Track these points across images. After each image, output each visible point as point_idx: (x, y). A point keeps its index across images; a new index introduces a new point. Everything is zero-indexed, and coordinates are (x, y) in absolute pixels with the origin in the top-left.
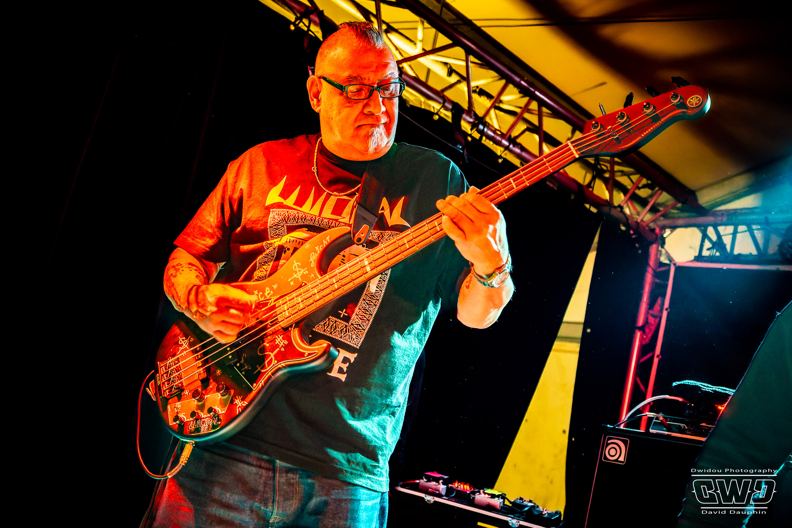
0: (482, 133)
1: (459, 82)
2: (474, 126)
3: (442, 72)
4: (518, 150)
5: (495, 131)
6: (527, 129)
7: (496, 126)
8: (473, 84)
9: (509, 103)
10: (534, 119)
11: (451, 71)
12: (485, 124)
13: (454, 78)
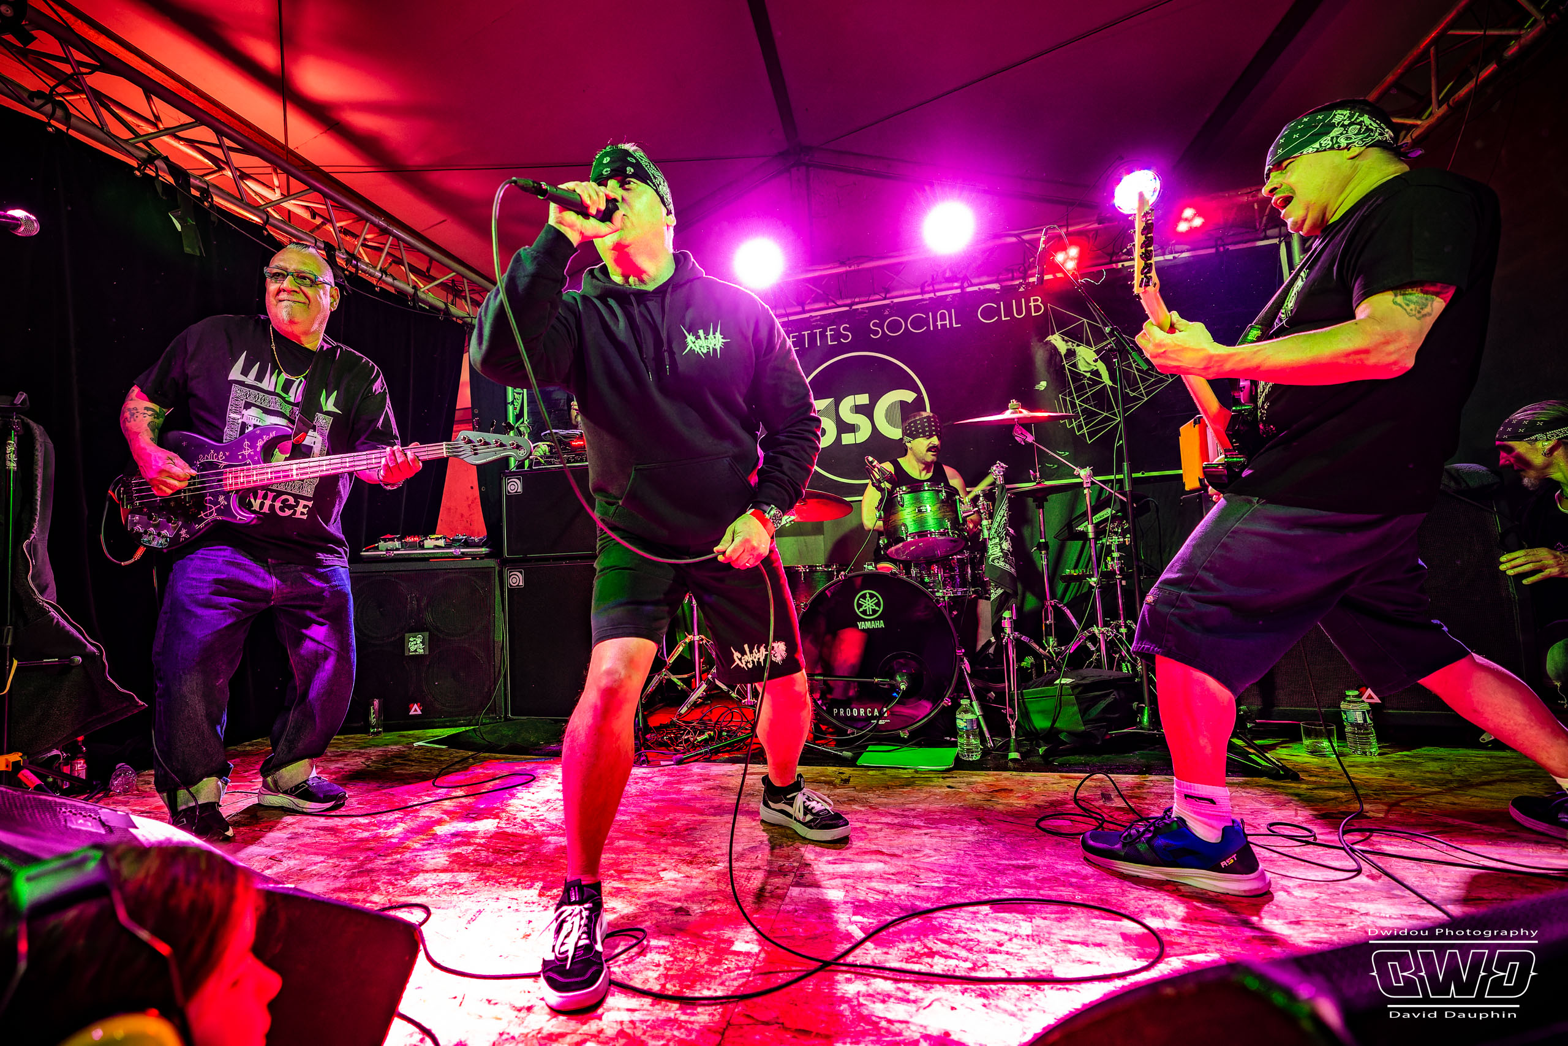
0: (356, 267)
1: (323, 224)
2: (348, 262)
3: (306, 215)
4: (389, 280)
5: (367, 264)
6: (393, 261)
7: (367, 260)
8: (338, 225)
9: (371, 240)
10: (397, 254)
11: (314, 214)
12: (358, 260)
13: (318, 221)
